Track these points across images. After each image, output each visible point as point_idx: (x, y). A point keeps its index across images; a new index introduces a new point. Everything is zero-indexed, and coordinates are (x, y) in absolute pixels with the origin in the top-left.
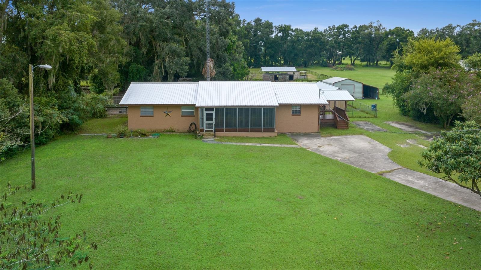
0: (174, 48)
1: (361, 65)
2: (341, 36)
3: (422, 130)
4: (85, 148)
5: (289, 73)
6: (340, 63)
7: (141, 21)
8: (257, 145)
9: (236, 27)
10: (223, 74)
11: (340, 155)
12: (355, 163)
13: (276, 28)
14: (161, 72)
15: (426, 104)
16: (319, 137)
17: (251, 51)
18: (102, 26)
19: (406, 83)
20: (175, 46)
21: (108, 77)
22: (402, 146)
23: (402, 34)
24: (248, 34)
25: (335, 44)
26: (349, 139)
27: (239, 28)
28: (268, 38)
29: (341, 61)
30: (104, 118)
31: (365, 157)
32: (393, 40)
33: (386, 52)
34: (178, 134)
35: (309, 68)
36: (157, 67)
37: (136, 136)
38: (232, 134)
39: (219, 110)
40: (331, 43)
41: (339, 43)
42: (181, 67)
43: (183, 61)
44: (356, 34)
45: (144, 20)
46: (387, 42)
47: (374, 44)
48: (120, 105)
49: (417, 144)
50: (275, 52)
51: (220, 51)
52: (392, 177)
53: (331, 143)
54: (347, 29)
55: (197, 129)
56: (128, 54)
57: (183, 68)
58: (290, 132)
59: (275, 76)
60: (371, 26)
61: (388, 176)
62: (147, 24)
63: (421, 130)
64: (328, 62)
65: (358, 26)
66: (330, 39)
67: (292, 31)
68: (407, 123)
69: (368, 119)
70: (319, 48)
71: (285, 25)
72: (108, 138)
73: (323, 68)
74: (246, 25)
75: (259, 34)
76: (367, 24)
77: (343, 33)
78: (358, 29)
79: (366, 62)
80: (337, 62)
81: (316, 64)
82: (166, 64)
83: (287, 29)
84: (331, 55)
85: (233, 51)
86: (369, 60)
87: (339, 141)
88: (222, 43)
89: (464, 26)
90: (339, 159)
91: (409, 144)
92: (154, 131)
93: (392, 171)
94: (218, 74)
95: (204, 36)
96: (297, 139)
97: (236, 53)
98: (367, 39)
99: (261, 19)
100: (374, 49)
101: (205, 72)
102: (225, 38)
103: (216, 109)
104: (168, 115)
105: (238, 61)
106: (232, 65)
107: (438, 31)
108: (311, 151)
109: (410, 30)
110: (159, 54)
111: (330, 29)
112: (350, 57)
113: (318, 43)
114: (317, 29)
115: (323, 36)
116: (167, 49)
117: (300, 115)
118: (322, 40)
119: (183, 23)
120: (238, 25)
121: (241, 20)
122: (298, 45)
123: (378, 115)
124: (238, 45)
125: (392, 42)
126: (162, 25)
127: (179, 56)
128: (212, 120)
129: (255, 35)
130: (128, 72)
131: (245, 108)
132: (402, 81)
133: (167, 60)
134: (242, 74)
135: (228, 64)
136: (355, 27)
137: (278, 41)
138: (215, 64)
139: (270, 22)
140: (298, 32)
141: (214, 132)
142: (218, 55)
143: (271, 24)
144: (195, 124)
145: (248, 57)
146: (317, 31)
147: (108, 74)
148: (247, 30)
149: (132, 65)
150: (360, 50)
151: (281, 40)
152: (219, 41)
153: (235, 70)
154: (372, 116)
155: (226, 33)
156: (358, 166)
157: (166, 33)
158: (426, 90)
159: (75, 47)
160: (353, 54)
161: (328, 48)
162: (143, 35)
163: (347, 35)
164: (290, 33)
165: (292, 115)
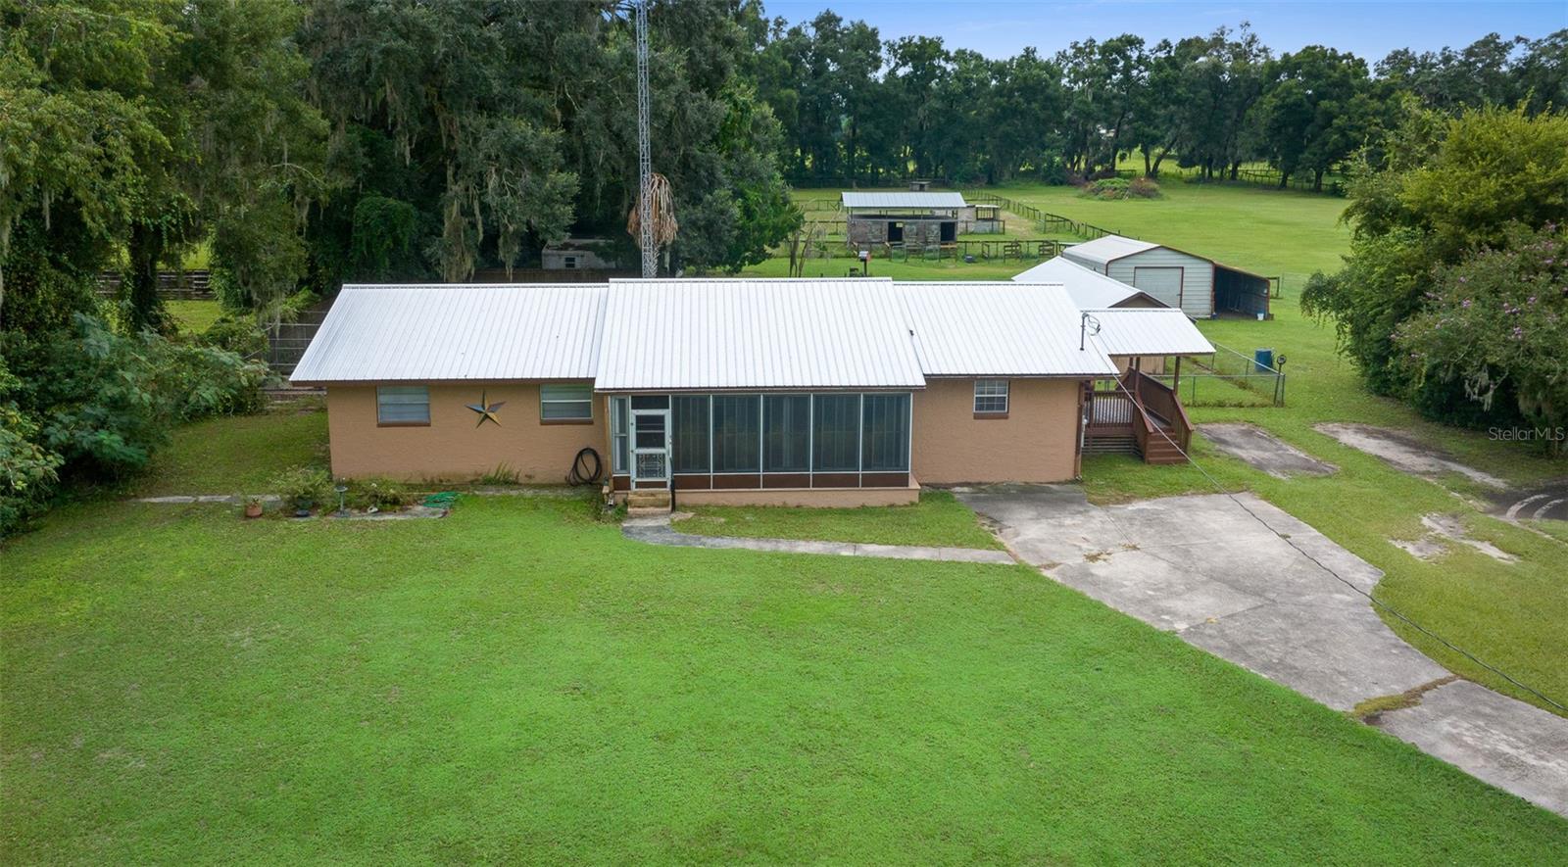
0: (517, 137)
1: (1179, 177)
2: (1115, 77)
3: (1468, 465)
4: (145, 576)
5: (938, 213)
6: (1111, 173)
7: (386, 35)
8: (844, 553)
9: (752, 45)
10: (706, 228)
11: (1178, 605)
12: (1251, 650)
13: (891, 48)
14: (474, 226)
15: (1494, 370)
16: (1081, 504)
17: (804, 130)
18: (211, 61)
19: (1406, 281)
20: (521, 129)
21: (255, 261)
22: (1411, 549)
23: (1327, 70)
24: (794, 68)
25: (1093, 106)
26: (1201, 517)
27: (762, 48)
28: (863, 83)
29: (1113, 165)
30: (250, 414)
31: (1286, 616)
32: (1295, 91)
33: (1269, 133)
34: (529, 493)
35: (1002, 187)
36: (455, 209)
37: (362, 508)
38: (744, 495)
39: (688, 403)
40: (1081, 102)
41: (1108, 102)
42: (547, 210)
43: (553, 188)
44: (1169, 70)
45: (397, 31)
46: (1274, 100)
47: (1229, 106)
48: (296, 383)
49: (1469, 537)
50: (886, 133)
51: (691, 144)
52: (1420, 731)
53: (1136, 540)
54: (1137, 53)
55: (604, 475)
56: (340, 162)
57: (553, 214)
58: (964, 480)
59: (890, 223)
60: (1218, 42)
61: (1404, 728)
62: (410, 47)
63: (1460, 463)
64: (1069, 166)
65: (1175, 42)
66: (1076, 88)
67: (948, 59)
68: (1402, 433)
69: (1253, 415)
70: (1038, 119)
71: (922, 39)
72: (247, 517)
73: (1053, 189)
74: (784, 36)
75: (831, 69)
76: (1206, 36)
77: (1122, 63)
78: (1173, 54)
79: (1199, 168)
80: (1098, 168)
81: (1026, 173)
82: (492, 199)
83: (930, 50)
84: (1080, 143)
85: (742, 142)
86: (1208, 163)
87: (1162, 523)
88: (699, 116)
89: (1539, 41)
90: (1181, 626)
91: (1437, 540)
92: (436, 482)
93: (1412, 698)
94: (688, 231)
95: (630, 87)
96: (996, 515)
97: (752, 150)
98: (1204, 87)
99: (838, 15)
100: (1228, 122)
101: (639, 224)
102: (712, 95)
103: (676, 400)
104: (487, 420)
105: (761, 179)
106: (738, 194)
107: (1447, 60)
108: (1059, 580)
109: (1356, 58)
110: (461, 159)
111: (1079, 51)
112: (1146, 151)
113: (1035, 101)
114: (1034, 51)
115: (1052, 77)
116: (489, 142)
117: (1005, 417)
118: (1049, 91)
119: (553, 38)
120: (757, 39)
121: (767, 21)
122: (967, 110)
123: (1288, 397)
124: (758, 117)
125: (1291, 100)
126: (470, 48)
127: (538, 169)
128: (662, 445)
129: (817, 74)
130: (349, 225)
131: (790, 397)
132: (1391, 274)
133: (492, 182)
134: (775, 227)
135: (722, 192)
136: (1166, 44)
137: (897, 96)
138: (676, 191)
139: (870, 26)
140: (965, 62)
141: (668, 489)
142: (686, 156)
143: (874, 33)
144: (595, 454)
145: (794, 151)
146: (1034, 60)
147: (257, 249)
148: (790, 55)
149: (365, 200)
150: (1178, 127)
151: (908, 91)
152: (690, 107)
153: (748, 212)
154: (1266, 401)
155: (715, 76)
156: (1266, 667)
157: (485, 79)
158: (1493, 317)
159: (70, 157)
160: (1155, 141)
161: (1069, 119)
162: (395, 87)
163: (1135, 72)
164: (939, 67)
165: (977, 417)
